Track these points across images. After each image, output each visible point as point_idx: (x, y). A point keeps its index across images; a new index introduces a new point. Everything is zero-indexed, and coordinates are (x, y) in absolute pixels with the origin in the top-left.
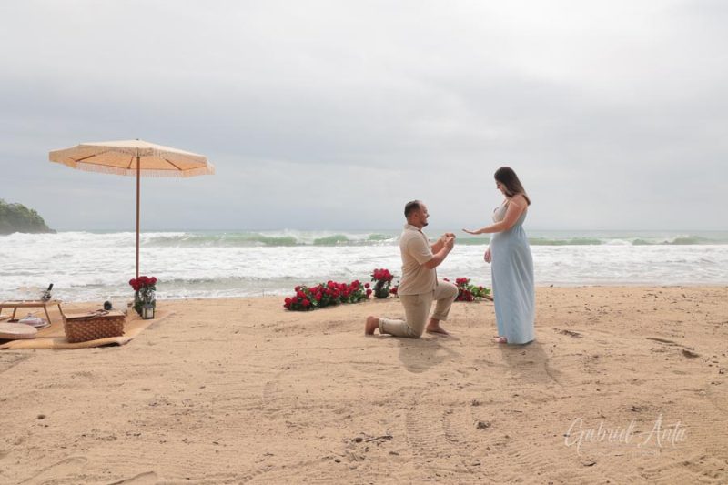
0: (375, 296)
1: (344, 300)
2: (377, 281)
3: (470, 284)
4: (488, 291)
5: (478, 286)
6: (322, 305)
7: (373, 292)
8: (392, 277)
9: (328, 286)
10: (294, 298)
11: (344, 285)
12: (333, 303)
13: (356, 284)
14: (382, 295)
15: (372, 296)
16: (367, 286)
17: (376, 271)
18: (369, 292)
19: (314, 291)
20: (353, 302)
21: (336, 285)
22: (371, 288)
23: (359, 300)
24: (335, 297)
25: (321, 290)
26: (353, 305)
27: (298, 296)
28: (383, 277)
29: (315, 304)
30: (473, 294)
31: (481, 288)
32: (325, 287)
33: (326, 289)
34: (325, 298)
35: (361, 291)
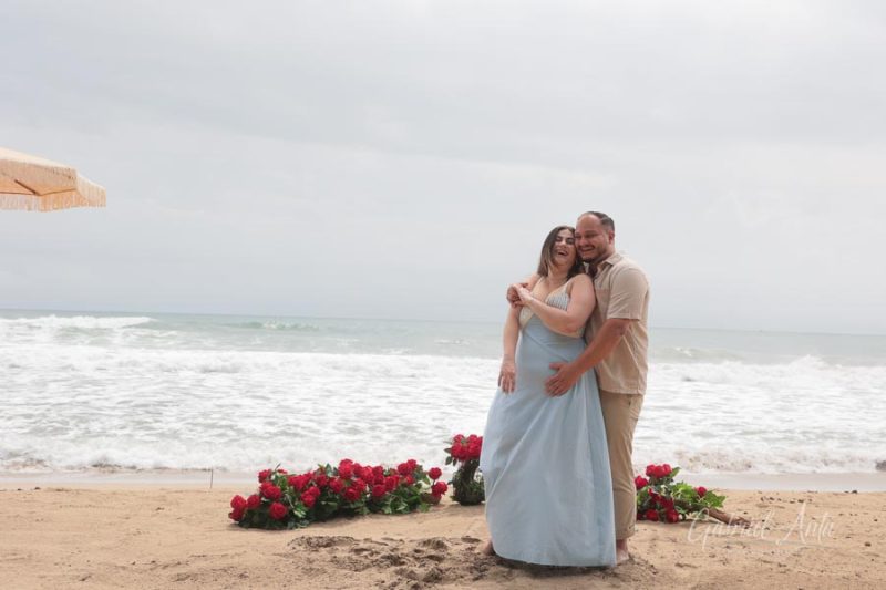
0: (454, 498)
1: (375, 507)
2: (459, 464)
3: (676, 479)
4: (719, 500)
5: (695, 485)
6: (318, 515)
7: (451, 490)
9: (336, 472)
10: (253, 498)
11: (378, 470)
12: (347, 513)
13: (410, 469)
14: (469, 494)
15: (446, 498)
16: (435, 473)
17: (458, 439)
18: (439, 490)
19: (300, 483)
20: (396, 512)
21: (358, 469)
22: (446, 479)
23: (413, 507)
24: (352, 497)
25: (319, 481)
26: (395, 519)
27: (262, 494)
28: (466, 452)
29: (300, 513)
30: (683, 505)
31: (702, 492)
32: (330, 475)
33: (332, 480)
34: (328, 500)
35: (419, 486)
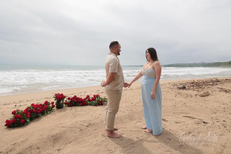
0: (56, 107)
1: (42, 114)
2: (58, 100)
3: (100, 97)
8: (64, 97)
11: (41, 105)
12: (37, 117)
13: (47, 103)
14: (59, 106)
16: (53, 103)
17: (56, 94)
20: (47, 114)
22: (54, 104)
25: (30, 111)
28: (59, 97)
29: (28, 121)
31: (105, 99)
32: (32, 109)
33: (33, 110)
34: (33, 115)
35: (50, 106)
